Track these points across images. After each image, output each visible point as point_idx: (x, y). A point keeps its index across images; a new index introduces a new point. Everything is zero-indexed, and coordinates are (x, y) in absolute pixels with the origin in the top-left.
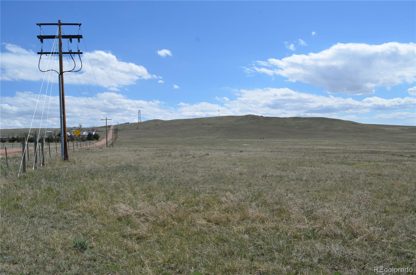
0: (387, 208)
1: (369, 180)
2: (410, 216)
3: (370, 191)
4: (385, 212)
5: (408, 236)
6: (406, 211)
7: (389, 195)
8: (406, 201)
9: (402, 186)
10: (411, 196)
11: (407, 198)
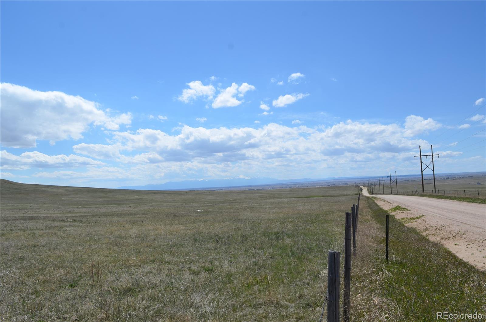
0: (39, 288)
1: (20, 255)
2: (64, 292)
3: (19, 269)
4: (36, 293)
5: (59, 319)
6: (61, 287)
7: (41, 271)
8: (61, 275)
9: (59, 257)
10: (68, 267)
11: (62, 272)
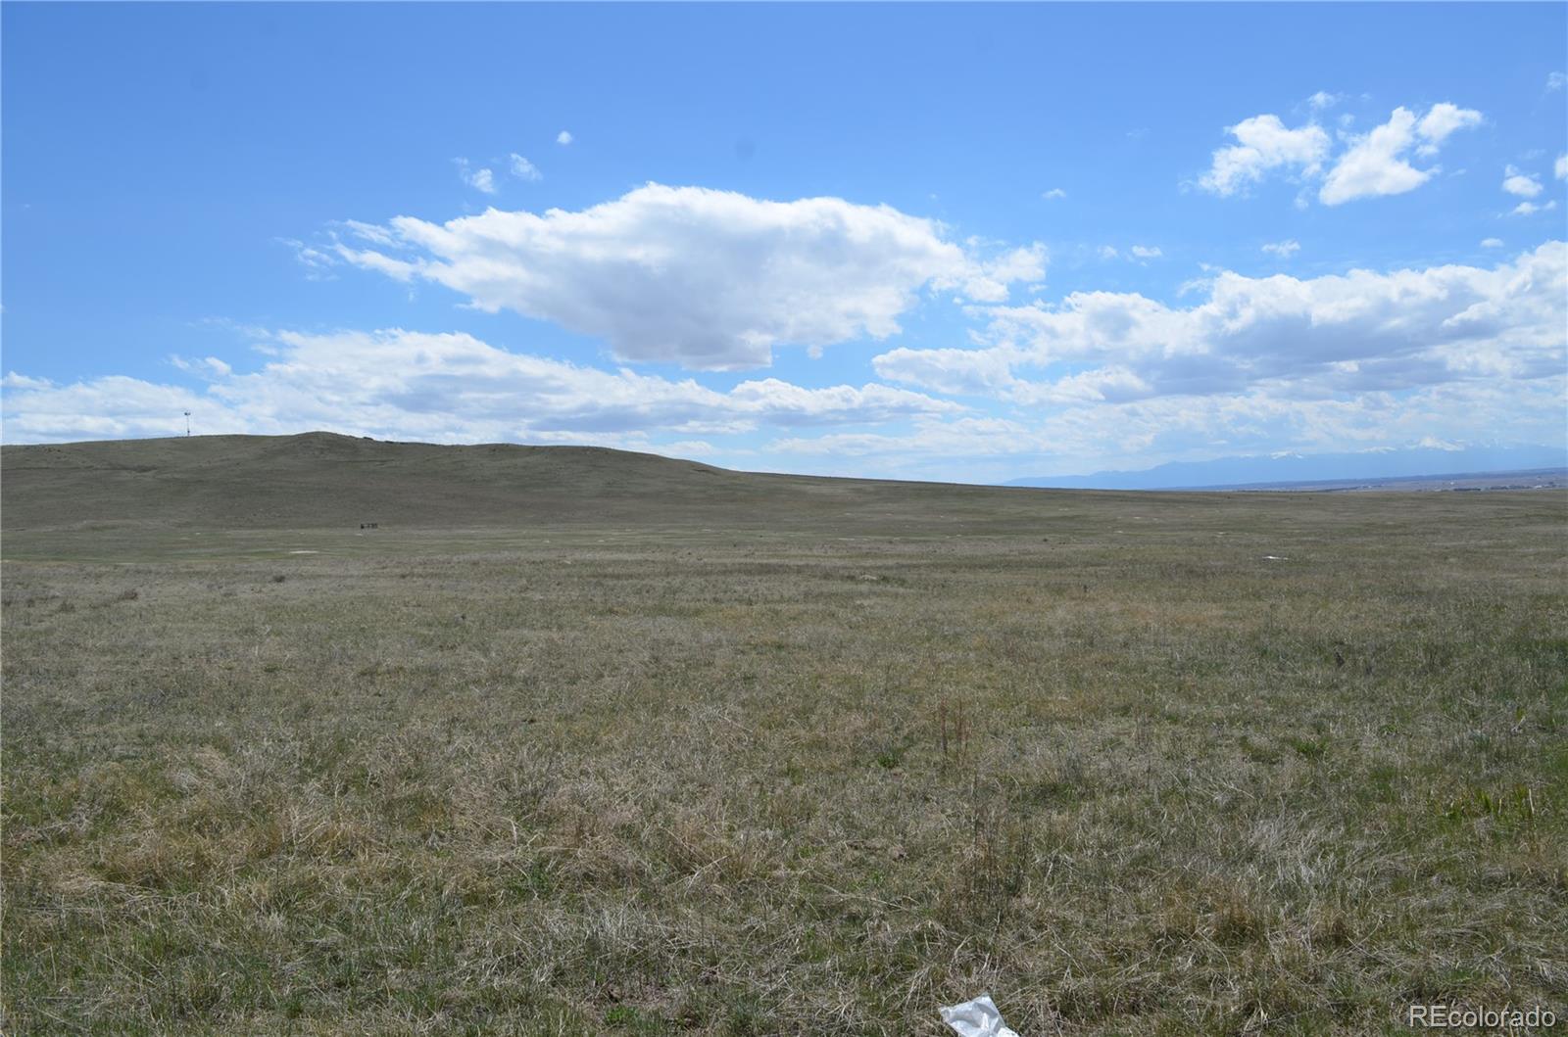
0: (798, 760)
1: (745, 667)
2: (866, 778)
3: (743, 705)
4: (791, 772)
5: (856, 848)
6: (856, 763)
7: (803, 714)
8: (855, 731)
9: (847, 680)
10: (874, 710)
11: (858, 721)
